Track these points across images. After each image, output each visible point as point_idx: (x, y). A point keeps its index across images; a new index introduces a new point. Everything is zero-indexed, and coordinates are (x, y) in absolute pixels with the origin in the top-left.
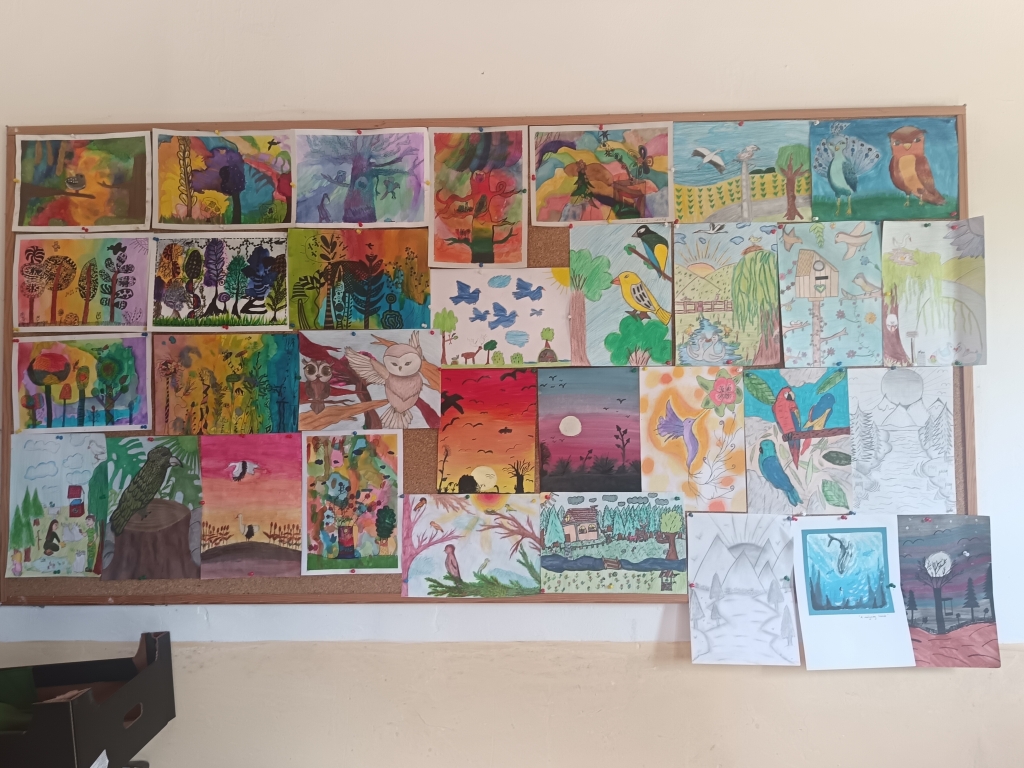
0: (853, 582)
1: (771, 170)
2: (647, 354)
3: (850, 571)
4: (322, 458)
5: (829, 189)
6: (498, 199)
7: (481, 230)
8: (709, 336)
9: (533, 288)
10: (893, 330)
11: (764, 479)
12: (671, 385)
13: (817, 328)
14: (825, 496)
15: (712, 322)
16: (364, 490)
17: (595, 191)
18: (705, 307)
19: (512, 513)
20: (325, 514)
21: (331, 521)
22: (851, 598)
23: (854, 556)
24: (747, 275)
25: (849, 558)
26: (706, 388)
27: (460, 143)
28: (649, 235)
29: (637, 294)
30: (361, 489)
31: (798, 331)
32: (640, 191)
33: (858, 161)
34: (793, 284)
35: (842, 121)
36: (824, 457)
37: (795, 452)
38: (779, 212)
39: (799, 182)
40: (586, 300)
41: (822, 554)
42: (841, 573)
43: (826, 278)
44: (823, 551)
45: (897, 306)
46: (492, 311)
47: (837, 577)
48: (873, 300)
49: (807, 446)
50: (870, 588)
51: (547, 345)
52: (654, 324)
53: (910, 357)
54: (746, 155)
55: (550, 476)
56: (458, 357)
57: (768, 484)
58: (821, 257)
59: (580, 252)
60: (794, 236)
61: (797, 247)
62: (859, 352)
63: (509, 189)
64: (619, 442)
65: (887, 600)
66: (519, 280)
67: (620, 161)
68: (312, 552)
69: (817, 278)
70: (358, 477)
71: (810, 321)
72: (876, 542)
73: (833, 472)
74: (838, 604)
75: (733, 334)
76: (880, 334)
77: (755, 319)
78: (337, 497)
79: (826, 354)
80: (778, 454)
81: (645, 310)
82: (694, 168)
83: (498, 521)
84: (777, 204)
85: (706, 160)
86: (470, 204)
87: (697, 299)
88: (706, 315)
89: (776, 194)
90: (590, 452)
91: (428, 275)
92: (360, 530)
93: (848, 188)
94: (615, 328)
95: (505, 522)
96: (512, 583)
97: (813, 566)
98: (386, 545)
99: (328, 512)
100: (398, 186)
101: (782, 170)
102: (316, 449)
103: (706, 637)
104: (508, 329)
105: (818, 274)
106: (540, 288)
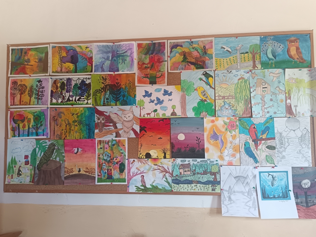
0: (277, 189)
1: (247, 53)
2: (206, 113)
3: (276, 186)
4: (102, 147)
5: (267, 58)
6: (158, 64)
7: (152, 74)
8: (227, 107)
9: (169, 92)
10: (289, 105)
11: (246, 155)
12: (214, 123)
13: (263, 104)
14: (267, 160)
15: (228, 103)
16: (115, 157)
17: (189, 60)
18: (226, 98)
19: (163, 165)
20: (103, 165)
21: (105, 167)
22: (276, 195)
23: (277, 180)
24: (240, 87)
25: (275, 181)
26: (226, 124)
27: (146, 46)
28: (207, 75)
29: (203, 94)
30: (114, 157)
31: (257, 105)
32: (204, 60)
33: (276, 49)
34: (255, 90)
35: (271, 36)
36: (266, 147)
37: (256, 146)
38: (250, 66)
39: (256, 56)
40: (186, 96)
41: (266, 180)
42: (272, 186)
43: (266, 88)
44: (266, 179)
45: (290, 97)
46: (156, 100)
47: (271, 187)
48: (282, 95)
49: (260, 143)
50: (282, 191)
51: (174, 110)
52: (209, 103)
53: (295, 114)
54: (239, 48)
55: (175, 153)
56: (145, 114)
57: (247, 156)
58: (264, 81)
59: (184, 80)
60: (255, 74)
61: (256, 77)
62: (278, 112)
63: (161, 60)
64: (198, 142)
65: (288, 196)
66: (165, 89)
67: (197, 51)
68: (99, 177)
69: (263, 88)
70: (113, 153)
71: (261, 102)
72: (285, 176)
73: (269, 152)
74: (272, 197)
75: (235, 107)
76: (285, 106)
77: (242, 102)
78: (107, 160)
79: (266, 113)
80: (251, 146)
81: (206, 99)
82: (221, 52)
83: (158, 168)
84: (249, 64)
85: (225, 50)
86: (149, 65)
87: (223, 95)
88: (226, 100)
89: (249, 60)
90: (188, 145)
91: (135, 88)
92: (114, 170)
93: (273, 58)
94: (196, 105)
95: (160, 168)
96: (163, 188)
97: (263, 184)
98: (122, 175)
99: (104, 164)
100: (126, 60)
101: (251, 53)
102: (100, 144)
103: (227, 207)
104: (161, 106)
105: (263, 87)
106: (171, 92)
